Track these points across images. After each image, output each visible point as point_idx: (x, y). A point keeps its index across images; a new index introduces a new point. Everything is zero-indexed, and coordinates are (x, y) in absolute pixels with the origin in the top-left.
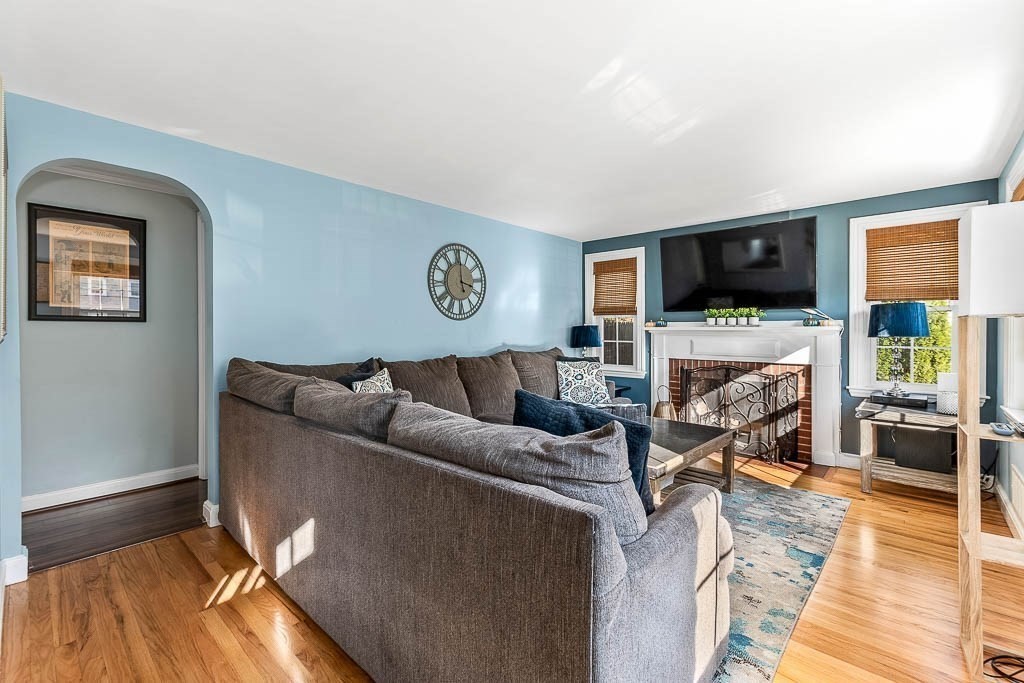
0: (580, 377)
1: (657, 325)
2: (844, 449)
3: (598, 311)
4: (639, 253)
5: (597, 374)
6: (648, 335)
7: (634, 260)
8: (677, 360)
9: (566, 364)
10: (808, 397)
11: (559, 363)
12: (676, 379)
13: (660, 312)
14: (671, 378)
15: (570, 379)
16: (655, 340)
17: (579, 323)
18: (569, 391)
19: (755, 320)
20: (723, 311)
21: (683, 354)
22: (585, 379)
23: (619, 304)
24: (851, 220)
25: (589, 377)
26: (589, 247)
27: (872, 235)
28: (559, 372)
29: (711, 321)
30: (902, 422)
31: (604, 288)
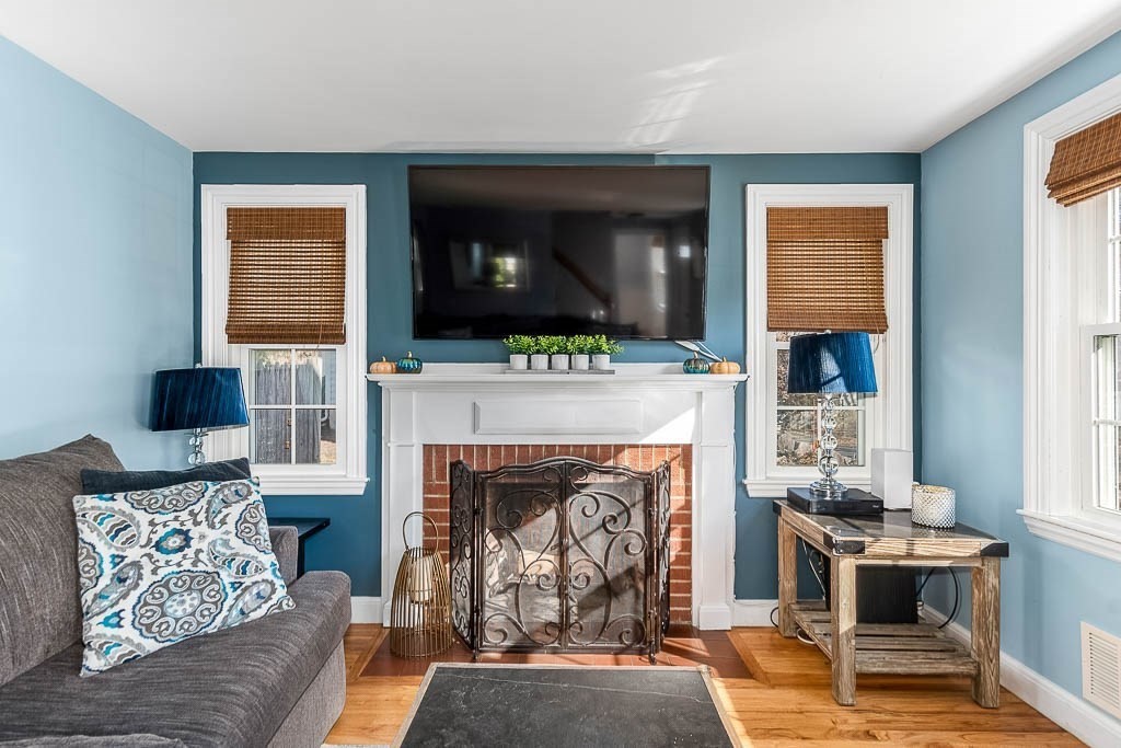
0: (175, 542)
1: (400, 370)
2: (741, 592)
3: (238, 333)
4: (351, 199)
5: (241, 519)
6: (375, 392)
7: (339, 214)
8: (441, 448)
9: (120, 502)
10: (688, 505)
11: (87, 503)
12: (440, 489)
13: (405, 339)
14: (427, 489)
15: (133, 554)
16: (390, 403)
17: (182, 362)
18: (127, 604)
19: (604, 361)
20: (544, 341)
21: (456, 433)
22: (195, 544)
23: (298, 319)
24: (751, 188)
25: (212, 535)
26: (212, 167)
27: (775, 216)
28: (86, 534)
29: (519, 361)
30: (910, 556)
31: (257, 275)
